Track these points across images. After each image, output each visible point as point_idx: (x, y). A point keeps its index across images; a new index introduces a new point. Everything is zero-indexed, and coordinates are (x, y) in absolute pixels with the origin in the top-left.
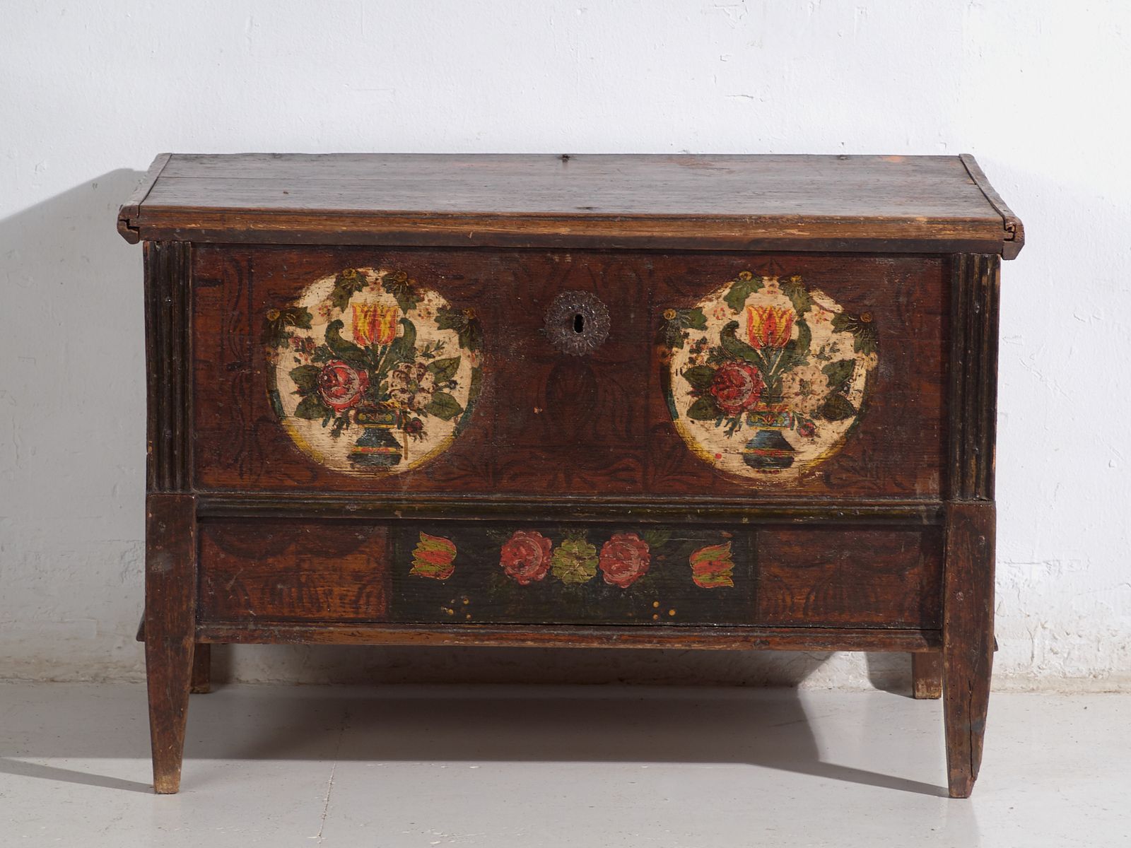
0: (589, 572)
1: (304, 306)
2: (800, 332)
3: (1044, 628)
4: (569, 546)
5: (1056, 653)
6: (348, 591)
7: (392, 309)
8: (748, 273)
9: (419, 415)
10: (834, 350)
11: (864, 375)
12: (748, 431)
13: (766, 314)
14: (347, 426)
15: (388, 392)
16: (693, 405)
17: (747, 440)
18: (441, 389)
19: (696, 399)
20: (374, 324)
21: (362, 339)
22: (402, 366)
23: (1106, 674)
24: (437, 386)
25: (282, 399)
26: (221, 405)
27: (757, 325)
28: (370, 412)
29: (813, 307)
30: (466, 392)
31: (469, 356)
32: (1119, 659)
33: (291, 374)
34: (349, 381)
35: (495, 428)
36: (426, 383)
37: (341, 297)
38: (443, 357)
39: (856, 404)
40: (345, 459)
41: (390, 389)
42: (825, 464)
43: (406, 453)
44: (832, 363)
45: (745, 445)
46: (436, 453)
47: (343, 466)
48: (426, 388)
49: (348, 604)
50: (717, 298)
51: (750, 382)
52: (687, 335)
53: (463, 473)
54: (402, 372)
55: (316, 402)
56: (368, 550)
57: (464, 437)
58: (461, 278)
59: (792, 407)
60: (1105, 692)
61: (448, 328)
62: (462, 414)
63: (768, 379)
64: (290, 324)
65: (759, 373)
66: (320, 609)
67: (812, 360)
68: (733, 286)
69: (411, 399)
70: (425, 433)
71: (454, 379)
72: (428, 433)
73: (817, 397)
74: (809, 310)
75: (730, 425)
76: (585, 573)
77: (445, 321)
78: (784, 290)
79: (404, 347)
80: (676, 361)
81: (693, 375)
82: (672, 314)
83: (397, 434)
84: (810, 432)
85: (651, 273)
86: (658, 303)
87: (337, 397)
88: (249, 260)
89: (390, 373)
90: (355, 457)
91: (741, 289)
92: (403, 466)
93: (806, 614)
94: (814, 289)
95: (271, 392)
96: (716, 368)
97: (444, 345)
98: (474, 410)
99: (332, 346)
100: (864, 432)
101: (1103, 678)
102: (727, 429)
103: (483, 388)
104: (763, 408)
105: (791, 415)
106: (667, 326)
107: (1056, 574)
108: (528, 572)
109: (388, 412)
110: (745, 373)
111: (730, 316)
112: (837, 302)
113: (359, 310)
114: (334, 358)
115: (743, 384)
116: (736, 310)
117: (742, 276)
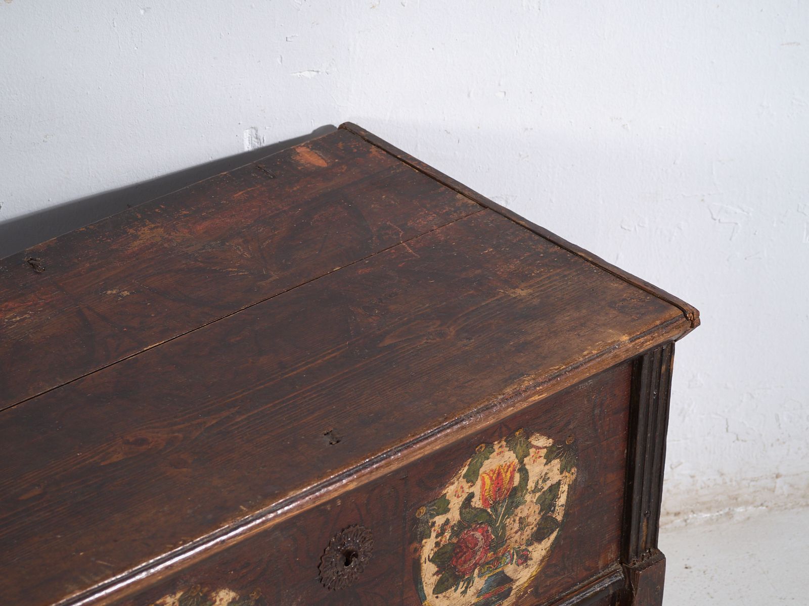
2: (520, 477)
8: (483, 445)
10: (544, 481)
11: (567, 490)
12: (479, 583)
13: (495, 475)
16: (438, 582)
19: (440, 576)
27: (488, 488)
29: (531, 450)
39: (560, 518)
42: (536, 582)
44: (544, 492)
45: (476, 595)
50: (458, 480)
51: (482, 539)
52: (434, 524)
58: (248, 565)
59: (512, 545)
65: (489, 528)
67: (528, 497)
68: (470, 462)
73: (531, 527)
74: (528, 455)
75: (465, 585)
78: (510, 447)
80: (425, 551)
81: (439, 558)
82: (422, 512)
84: (524, 558)
85: (406, 482)
86: (411, 507)
91: (476, 462)
94: (532, 434)
96: (456, 541)
100: (564, 538)
102: (463, 589)
104: (491, 557)
105: (512, 552)
106: (418, 523)
110: (478, 534)
111: (467, 490)
112: (549, 438)
115: (476, 544)
116: (473, 482)
117: (478, 450)
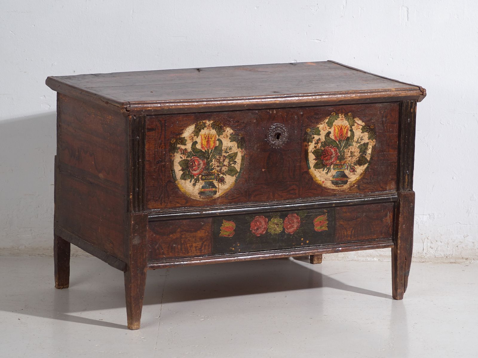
0: (280, 229)
1: (184, 137)
2: (351, 133)
3: (428, 239)
4: (274, 220)
5: (432, 248)
6: (198, 244)
7: (214, 135)
8: (334, 113)
9: (223, 175)
10: (361, 140)
11: (371, 148)
12: (333, 172)
13: (340, 128)
14: (198, 182)
15: (213, 167)
16: (315, 164)
17: (333, 175)
18: (231, 165)
19: (316, 161)
20: (208, 142)
21: (204, 147)
22: (217, 157)
23: (451, 256)
24: (230, 163)
25: (176, 173)
26: (154, 177)
27: (337, 132)
28: (206, 175)
29: (355, 124)
30: (239, 165)
31: (241, 151)
32: (456, 251)
33: (179, 163)
34: (199, 164)
35: (249, 178)
36: (226, 163)
37: (197, 132)
38: (232, 152)
39: (369, 159)
40: (198, 194)
41: (213, 166)
42: (358, 182)
43: (219, 190)
44: (361, 144)
45: (332, 177)
46: (229, 189)
47: (197, 197)
48: (226, 165)
49: (198, 249)
50: (324, 123)
51: (334, 153)
52: (314, 138)
53: (238, 196)
54: (217, 159)
55: (188, 173)
56: (205, 228)
57: (239, 182)
58: (238, 122)
59: (348, 161)
60: (450, 263)
61: (234, 141)
62: (238, 174)
63: (340, 152)
64: (179, 144)
65: (337, 150)
66: (188, 252)
67: (354, 144)
68: (329, 118)
69: (221, 169)
70: (225, 182)
71: (235, 160)
72: (226, 182)
73: (356, 157)
74: (354, 125)
75: (327, 170)
76: (279, 230)
77: (233, 138)
78: (346, 119)
79: (218, 149)
80: (310, 148)
81: (316, 153)
82: (309, 131)
83: (216, 183)
84: (353, 170)
85: (302, 115)
86: (304, 127)
87: (195, 171)
88: (165, 120)
89: (213, 160)
90: (201, 193)
91: (332, 119)
92: (218, 195)
93: (351, 238)
94: (356, 117)
95: (172, 170)
96: (323, 149)
97: (232, 148)
98: (242, 171)
99: (193, 151)
100: (371, 169)
101: (449, 258)
102: (326, 172)
103: (245, 163)
104: (338, 163)
105: (347, 164)
106: (307, 135)
107: (433, 219)
108: (260, 231)
109: (212, 175)
110: (333, 150)
111: (328, 130)
112: (363, 122)
113: (203, 136)
114: (194, 156)
115: (332, 155)
116: (330, 127)
117: (332, 114)
